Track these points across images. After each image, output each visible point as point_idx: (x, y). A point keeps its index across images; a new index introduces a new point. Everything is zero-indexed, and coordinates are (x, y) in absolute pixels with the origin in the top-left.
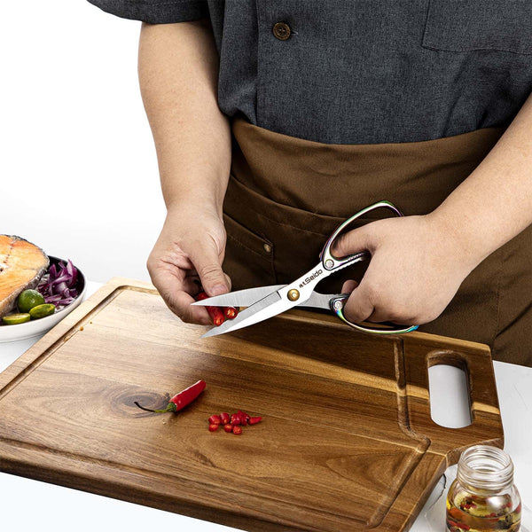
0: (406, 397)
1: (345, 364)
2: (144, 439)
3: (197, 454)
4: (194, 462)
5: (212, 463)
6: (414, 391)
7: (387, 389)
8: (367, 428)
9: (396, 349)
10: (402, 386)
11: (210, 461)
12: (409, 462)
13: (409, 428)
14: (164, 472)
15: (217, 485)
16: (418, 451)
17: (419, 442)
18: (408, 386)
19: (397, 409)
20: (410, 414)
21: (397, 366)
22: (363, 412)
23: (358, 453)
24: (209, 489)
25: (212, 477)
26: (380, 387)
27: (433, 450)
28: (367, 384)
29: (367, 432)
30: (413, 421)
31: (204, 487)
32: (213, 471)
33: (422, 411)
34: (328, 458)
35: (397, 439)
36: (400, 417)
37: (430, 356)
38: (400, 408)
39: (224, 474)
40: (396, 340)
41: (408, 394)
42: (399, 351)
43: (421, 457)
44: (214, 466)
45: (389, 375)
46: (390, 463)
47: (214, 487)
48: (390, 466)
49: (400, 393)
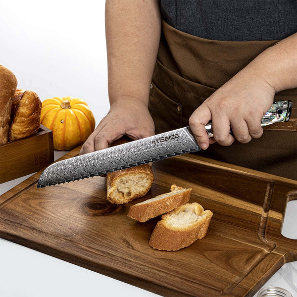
0: (267, 218)
1: (233, 194)
2: (95, 229)
3: (125, 240)
4: (121, 245)
5: (132, 247)
6: (274, 215)
7: (256, 212)
8: (236, 234)
9: (268, 188)
10: (266, 211)
11: (131, 246)
12: (259, 257)
13: (264, 237)
14: (101, 249)
15: (133, 260)
16: (266, 251)
17: (268, 246)
18: (270, 211)
19: (259, 225)
20: (267, 228)
21: (266, 198)
22: (237, 225)
23: (227, 249)
24: (127, 262)
25: (130, 255)
26: (251, 210)
27: (276, 251)
28: (243, 207)
29: (236, 237)
30: (267, 233)
31: (125, 261)
32: (132, 252)
33: (275, 227)
34: (206, 250)
35: (254, 243)
36: (259, 229)
37: (289, 193)
38: (261, 224)
39: (138, 254)
40: (270, 183)
41: (269, 216)
42: (270, 189)
43: (267, 255)
44: (133, 249)
45: (259, 203)
46: (246, 256)
47: (130, 261)
48: (245, 259)
49: (264, 215)
